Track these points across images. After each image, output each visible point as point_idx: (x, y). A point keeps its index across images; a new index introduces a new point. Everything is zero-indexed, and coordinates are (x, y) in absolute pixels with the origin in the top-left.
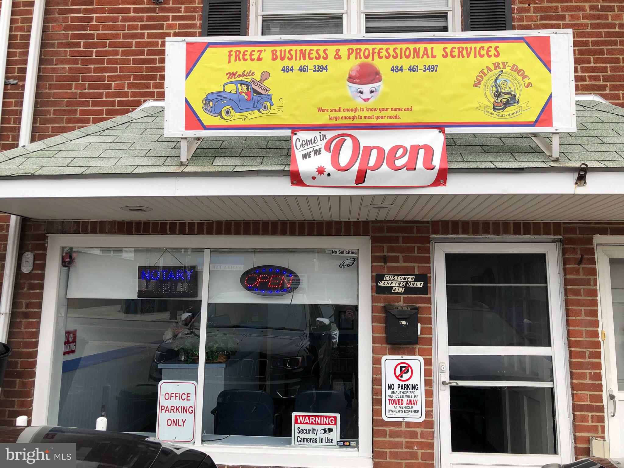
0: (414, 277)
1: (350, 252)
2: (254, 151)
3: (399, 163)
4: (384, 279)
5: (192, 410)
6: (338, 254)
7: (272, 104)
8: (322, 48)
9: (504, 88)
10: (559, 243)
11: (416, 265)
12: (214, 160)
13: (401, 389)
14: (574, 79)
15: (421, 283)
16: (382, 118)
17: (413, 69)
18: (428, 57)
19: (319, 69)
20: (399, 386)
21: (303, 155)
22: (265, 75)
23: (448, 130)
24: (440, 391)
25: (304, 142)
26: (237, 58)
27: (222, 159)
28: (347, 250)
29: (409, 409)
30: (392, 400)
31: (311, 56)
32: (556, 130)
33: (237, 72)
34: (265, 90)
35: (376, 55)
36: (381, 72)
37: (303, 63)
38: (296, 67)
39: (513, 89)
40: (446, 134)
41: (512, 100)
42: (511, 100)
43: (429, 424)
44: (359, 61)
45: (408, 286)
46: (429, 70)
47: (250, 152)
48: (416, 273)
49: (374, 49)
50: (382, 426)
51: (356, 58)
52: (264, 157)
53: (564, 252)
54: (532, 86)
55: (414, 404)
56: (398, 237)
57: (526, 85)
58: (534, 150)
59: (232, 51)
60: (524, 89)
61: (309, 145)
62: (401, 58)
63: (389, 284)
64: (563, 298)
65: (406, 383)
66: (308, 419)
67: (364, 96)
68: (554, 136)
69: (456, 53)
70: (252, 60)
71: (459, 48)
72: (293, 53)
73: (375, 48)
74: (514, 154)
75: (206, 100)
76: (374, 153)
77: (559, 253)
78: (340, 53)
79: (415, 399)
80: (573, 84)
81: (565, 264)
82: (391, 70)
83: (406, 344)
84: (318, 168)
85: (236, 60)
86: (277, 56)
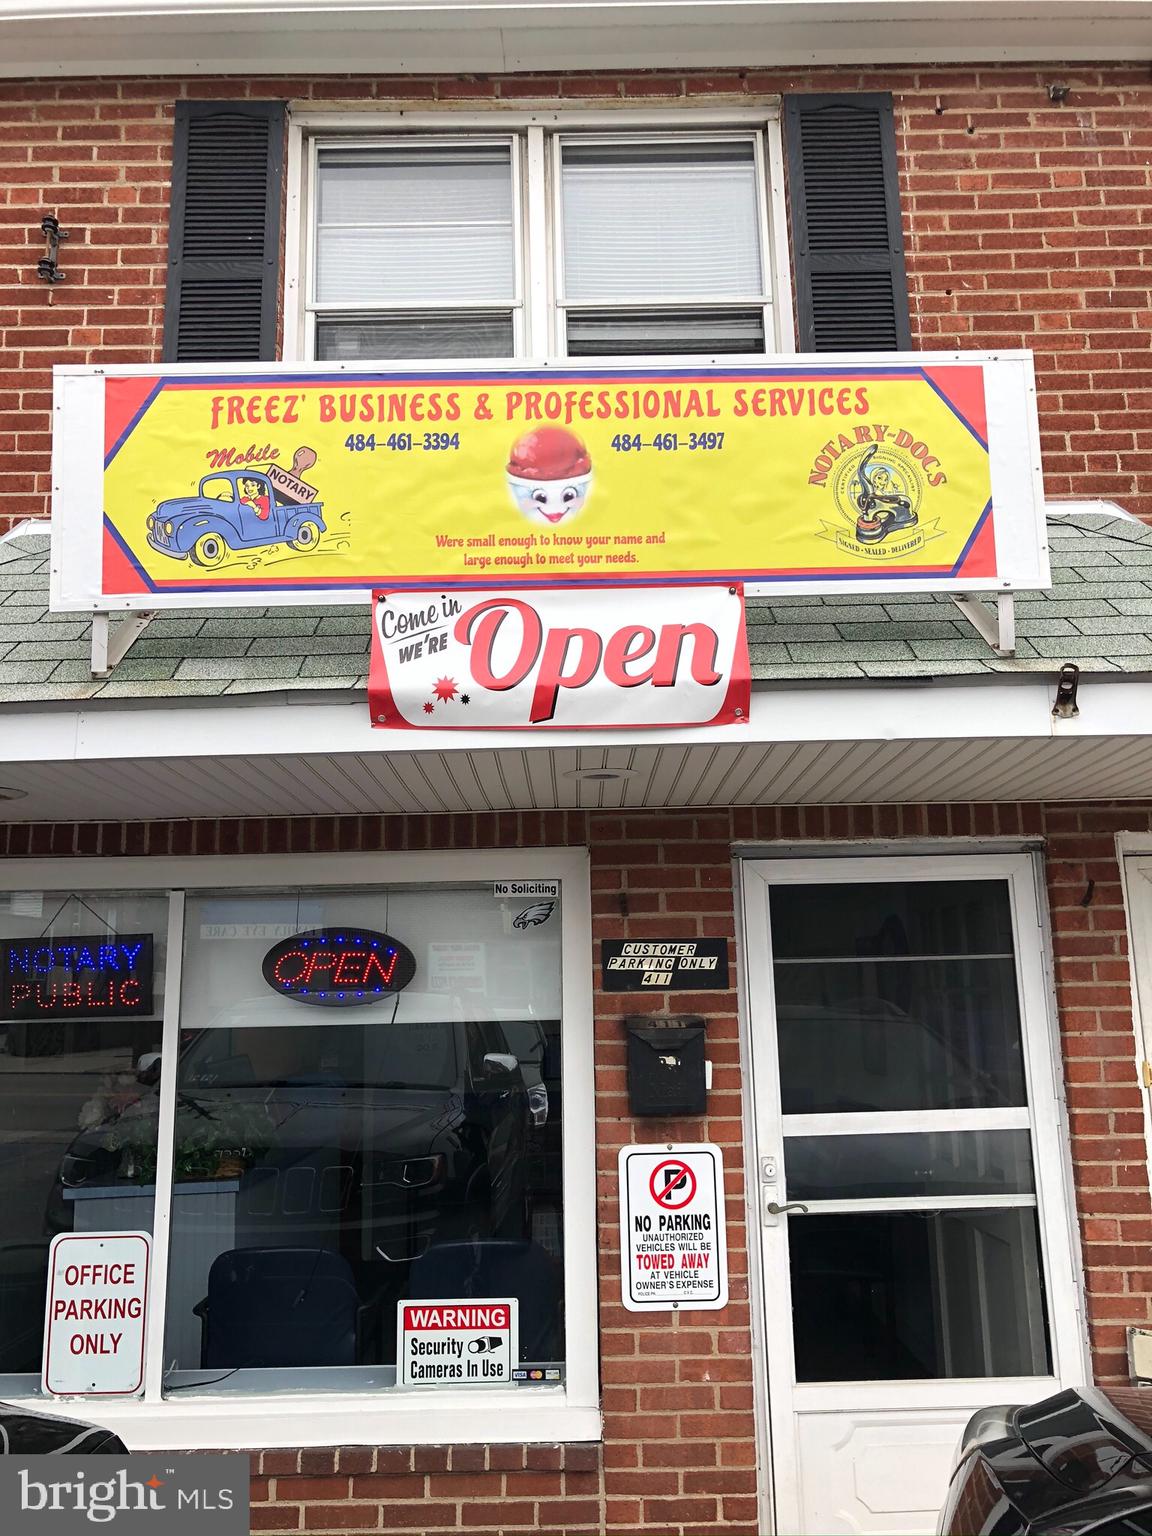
0: (695, 945)
1: (539, 889)
2: (285, 642)
3: (635, 669)
4: (623, 954)
5: (138, 1309)
6: (510, 894)
7: (322, 529)
8: (445, 391)
9: (881, 487)
10: (1039, 854)
11: (699, 915)
12: (178, 667)
13: (669, 1227)
14: (1039, 465)
15: (712, 959)
16: (595, 559)
17: (664, 442)
18: (700, 413)
19: (438, 443)
20: (663, 1221)
21: (401, 650)
22: (306, 457)
23: (751, 589)
24: (763, 1228)
25: (403, 619)
26: (234, 415)
27: (200, 664)
28: (530, 884)
29: (689, 1279)
30: (647, 1256)
31: (419, 411)
32: (1006, 585)
33: (234, 450)
34: (306, 494)
35: (576, 409)
36: (588, 450)
37: (398, 427)
38: (382, 438)
39: (901, 489)
40: (747, 598)
41: (902, 514)
42: (899, 515)
43: (737, 1313)
44: (534, 424)
45: (680, 967)
46: (704, 443)
47: (274, 644)
48: (700, 934)
49: (570, 395)
50: (621, 1325)
51: (528, 416)
52: (306, 656)
53: (1050, 874)
54: (945, 481)
55: (700, 1265)
56: (655, 847)
57: (932, 478)
58: (960, 633)
59: (222, 398)
60: (926, 487)
61: (418, 626)
62: (636, 415)
63: (635, 965)
64: (1052, 986)
65: (681, 1212)
66: (437, 1317)
67: (549, 508)
68: (1001, 600)
69: (765, 405)
70: (272, 420)
71: (772, 393)
72: (374, 403)
73: (575, 393)
74: (912, 643)
75: (155, 517)
76: (576, 645)
77: (1038, 878)
78: (488, 405)
79: (702, 1252)
80: (1039, 477)
81: (1053, 904)
82: (613, 445)
83: (679, 1114)
84: (437, 682)
85: (231, 421)
86: (333, 412)
